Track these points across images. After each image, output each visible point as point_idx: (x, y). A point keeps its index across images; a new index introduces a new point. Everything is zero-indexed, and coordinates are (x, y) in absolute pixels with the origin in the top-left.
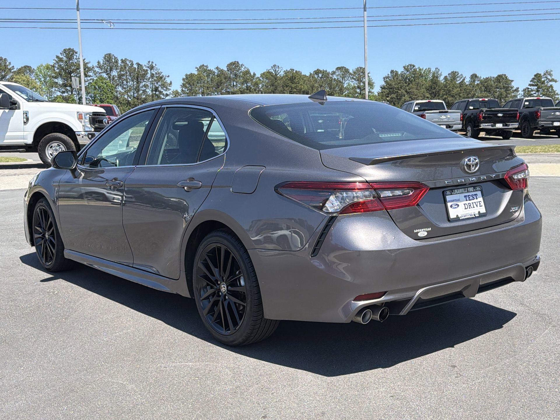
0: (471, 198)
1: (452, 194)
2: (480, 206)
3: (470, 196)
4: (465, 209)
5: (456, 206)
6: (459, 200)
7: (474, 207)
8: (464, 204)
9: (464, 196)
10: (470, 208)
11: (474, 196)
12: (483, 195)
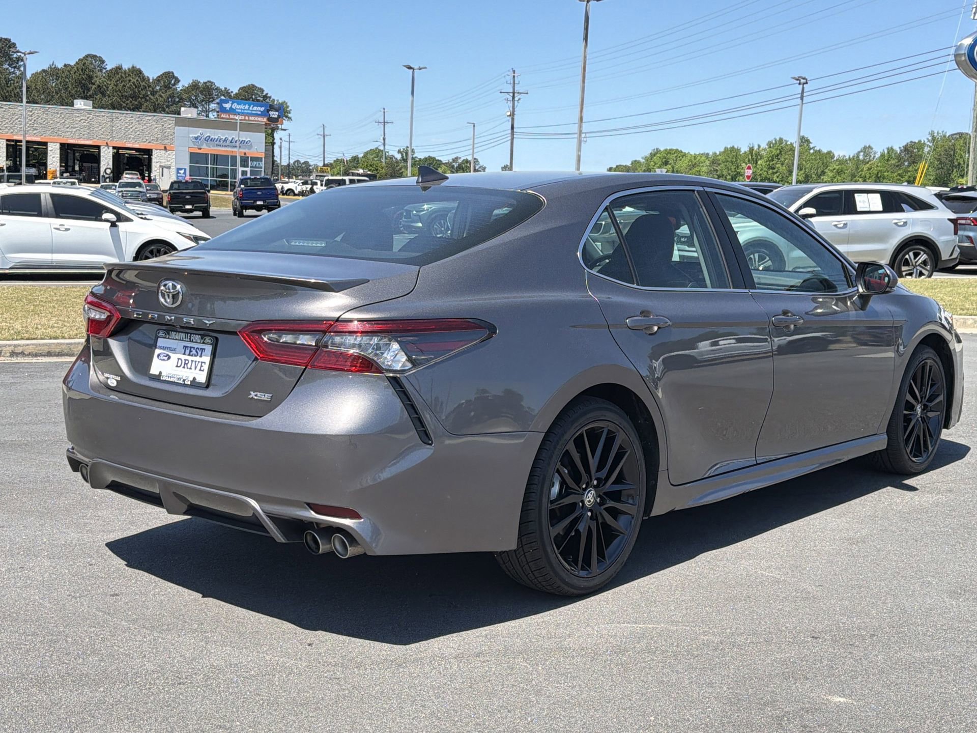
0: (194, 352)
1: (165, 338)
2: (200, 370)
3: (192, 349)
4: (177, 366)
5: (166, 358)
6: (174, 350)
7: (191, 369)
8: (179, 359)
9: (184, 346)
10: (184, 367)
11: (198, 351)
12: (214, 355)
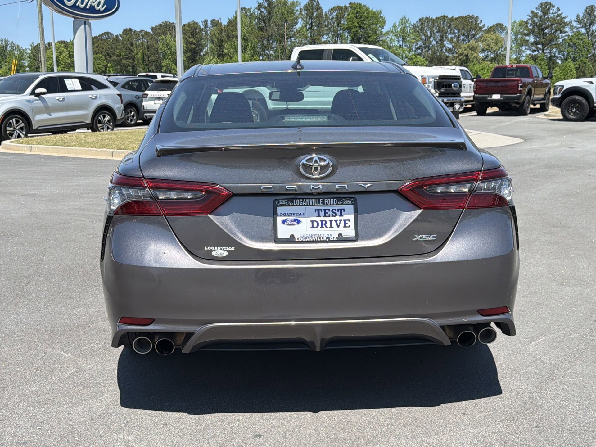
0: (330, 213)
1: (289, 205)
2: (345, 226)
3: (327, 211)
4: (313, 227)
5: (296, 222)
6: (303, 215)
7: (331, 227)
8: (312, 222)
9: (316, 210)
10: (322, 227)
11: (336, 212)
12: (356, 212)
